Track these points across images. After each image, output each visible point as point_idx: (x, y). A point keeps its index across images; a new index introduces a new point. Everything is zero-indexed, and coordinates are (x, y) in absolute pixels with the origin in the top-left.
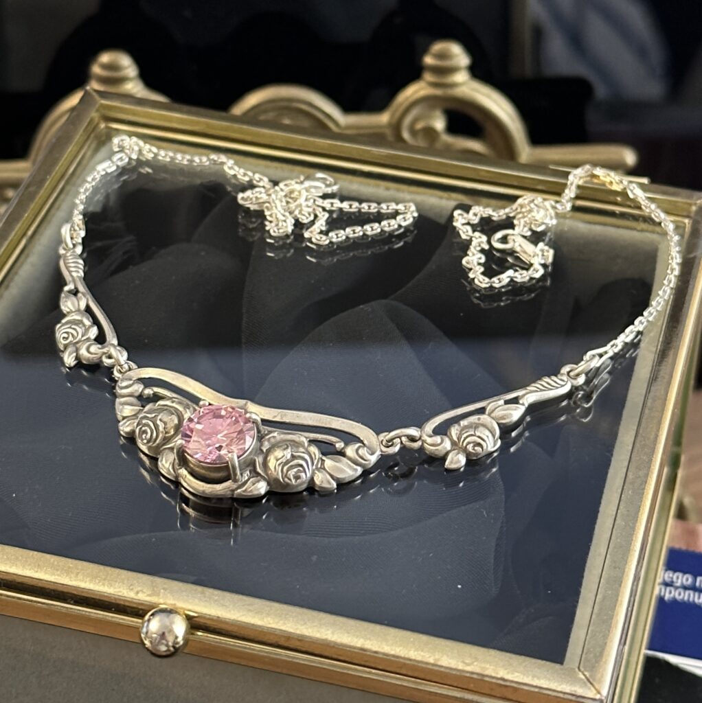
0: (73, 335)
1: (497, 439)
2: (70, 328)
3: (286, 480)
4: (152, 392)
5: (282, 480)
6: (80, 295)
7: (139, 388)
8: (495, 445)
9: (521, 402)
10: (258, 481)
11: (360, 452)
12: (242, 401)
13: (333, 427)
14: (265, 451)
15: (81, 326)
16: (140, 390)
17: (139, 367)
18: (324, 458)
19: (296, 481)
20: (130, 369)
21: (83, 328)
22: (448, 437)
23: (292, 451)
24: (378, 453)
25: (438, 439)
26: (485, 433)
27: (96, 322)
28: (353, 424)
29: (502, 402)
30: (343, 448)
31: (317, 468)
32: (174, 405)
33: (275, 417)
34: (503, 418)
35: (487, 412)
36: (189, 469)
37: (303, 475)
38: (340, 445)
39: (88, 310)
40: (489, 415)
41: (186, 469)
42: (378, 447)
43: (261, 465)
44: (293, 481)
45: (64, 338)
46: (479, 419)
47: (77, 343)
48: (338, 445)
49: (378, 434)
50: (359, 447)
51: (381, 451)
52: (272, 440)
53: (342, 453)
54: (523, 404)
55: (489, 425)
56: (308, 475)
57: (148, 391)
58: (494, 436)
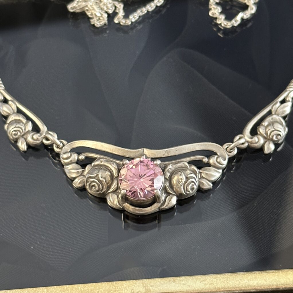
0: (19, 131)
1: (285, 127)
2: (16, 127)
3: (187, 192)
4: (84, 157)
5: (185, 194)
6: (10, 103)
7: (75, 157)
8: (285, 131)
9: (287, 99)
10: (172, 198)
11: (218, 160)
12: (140, 149)
13: (197, 150)
14: (168, 178)
15: (21, 124)
16: (76, 158)
17: (68, 142)
18: (201, 171)
19: (192, 191)
20: (64, 145)
21: (23, 125)
22: (259, 135)
23: (185, 175)
24: (227, 157)
25: (255, 139)
26: (278, 127)
27: (28, 118)
28: (207, 144)
29: (279, 104)
30: (208, 161)
31: (199, 179)
32: (102, 163)
33: (164, 154)
34: (283, 113)
35: (273, 113)
36: (129, 202)
37: (195, 187)
38: (205, 160)
39: (19, 111)
40: (275, 114)
41: (128, 203)
42: (226, 154)
43: (169, 188)
44: (191, 191)
45: (14, 134)
46: (272, 119)
47: (23, 135)
48: (204, 160)
49: (222, 145)
50: (217, 158)
51: (228, 155)
52: (170, 170)
53: (208, 165)
54: (289, 101)
55: (278, 121)
56: (197, 185)
57: (82, 157)
58: (283, 126)
